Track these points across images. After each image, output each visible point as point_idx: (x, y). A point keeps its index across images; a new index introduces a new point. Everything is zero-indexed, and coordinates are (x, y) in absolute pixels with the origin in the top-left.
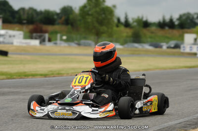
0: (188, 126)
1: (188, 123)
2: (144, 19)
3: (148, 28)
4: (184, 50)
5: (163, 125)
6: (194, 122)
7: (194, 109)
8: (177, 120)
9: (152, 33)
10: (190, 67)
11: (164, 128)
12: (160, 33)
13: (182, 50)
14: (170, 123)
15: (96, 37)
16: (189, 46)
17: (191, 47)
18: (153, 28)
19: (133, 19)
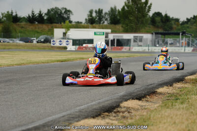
0: (72, 119)
1: (71, 116)
2: (14, 14)
3: (18, 23)
6: (76, 115)
7: (74, 102)
8: (59, 113)
9: (22, 27)
11: (49, 122)
13: (52, 45)
14: (54, 117)
16: (58, 41)
19: (2, 14)
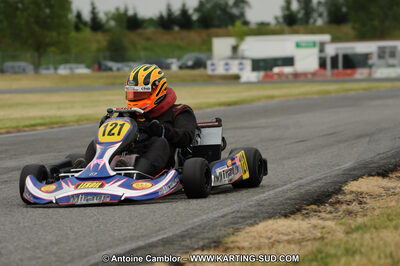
0: (240, 220)
1: (239, 215)
2: (131, 13)
3: (140, 31)
4: (213, 70)
5: (191, 222)
6: (251, 212)
9: (148, 39)
10: (229, 104)
12: (165, 38)
13: (209, 71)
14: (204, 217)
15: (36, 54)
16: (222, 63)
17: (227, 64)
18: (150, 31)
19: (106, 14)
